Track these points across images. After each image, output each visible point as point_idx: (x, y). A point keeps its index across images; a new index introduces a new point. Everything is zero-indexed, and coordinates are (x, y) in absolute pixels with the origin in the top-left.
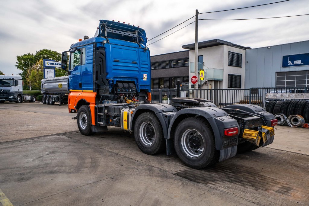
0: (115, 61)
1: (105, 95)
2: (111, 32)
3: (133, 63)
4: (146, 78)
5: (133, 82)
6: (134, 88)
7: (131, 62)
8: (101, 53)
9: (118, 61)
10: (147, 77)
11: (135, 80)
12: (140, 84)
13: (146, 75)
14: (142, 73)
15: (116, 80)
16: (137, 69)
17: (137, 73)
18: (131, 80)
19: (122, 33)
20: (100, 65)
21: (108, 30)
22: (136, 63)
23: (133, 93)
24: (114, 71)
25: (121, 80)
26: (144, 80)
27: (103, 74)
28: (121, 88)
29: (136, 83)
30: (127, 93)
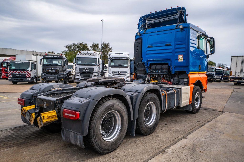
0: (149, 47)
1: (140, 75)
2: (151, 23)
3: (166, 45)
4: (182, 59)
5: (167, 64)
6: (165, 70)
7: (164, 44)
8: (138, 43)
9: (152, 47)
10: (183, 58)
11: (169, 62)
12: (173, 66)
13: (182, 55)
14: (176, 54)
15: (149, 63)
16: (171, 51)
17: (171, 54)
18: (164, 62)
19: (162, 20)
20: (137, 52)
21: (148, 22)
22: (170, 45)
23: (164, 75)
24: (148, 56)
25: (155, 62)
26: (179, 61)
27: (139, 59)
28: (152, 70)
29: (169, 65)
30: (157, 74)
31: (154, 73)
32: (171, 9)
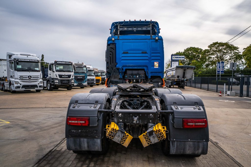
0: (124, 53)
1: (115, 80)
2: (123, 30)
3: (143, 53)
4: (157, 65)
5: (143, 70)
6: (142, 75)
7: (141, 52)
8: (111, 48)
9: (127, 53)
10: (159, 65)
11: (145, 68)
12: (150, 71)
13: (158, 62)
14: (152, 61)
15: (124, 68)
16: (147, 58)
17: (147, 61)
18: (140, 68)
19: (135, 29)
20: (110, 57)
21: (120, 29)
22: (146, 53)
23: (141, 79)
24: (122, 61)
25: (131, 68)
26: (155, 67)
27: (113, 64)
28: (129, 75)
29: (146, 70)
30: (135, 79)
31: (131, 78)
32: (145, 21)
